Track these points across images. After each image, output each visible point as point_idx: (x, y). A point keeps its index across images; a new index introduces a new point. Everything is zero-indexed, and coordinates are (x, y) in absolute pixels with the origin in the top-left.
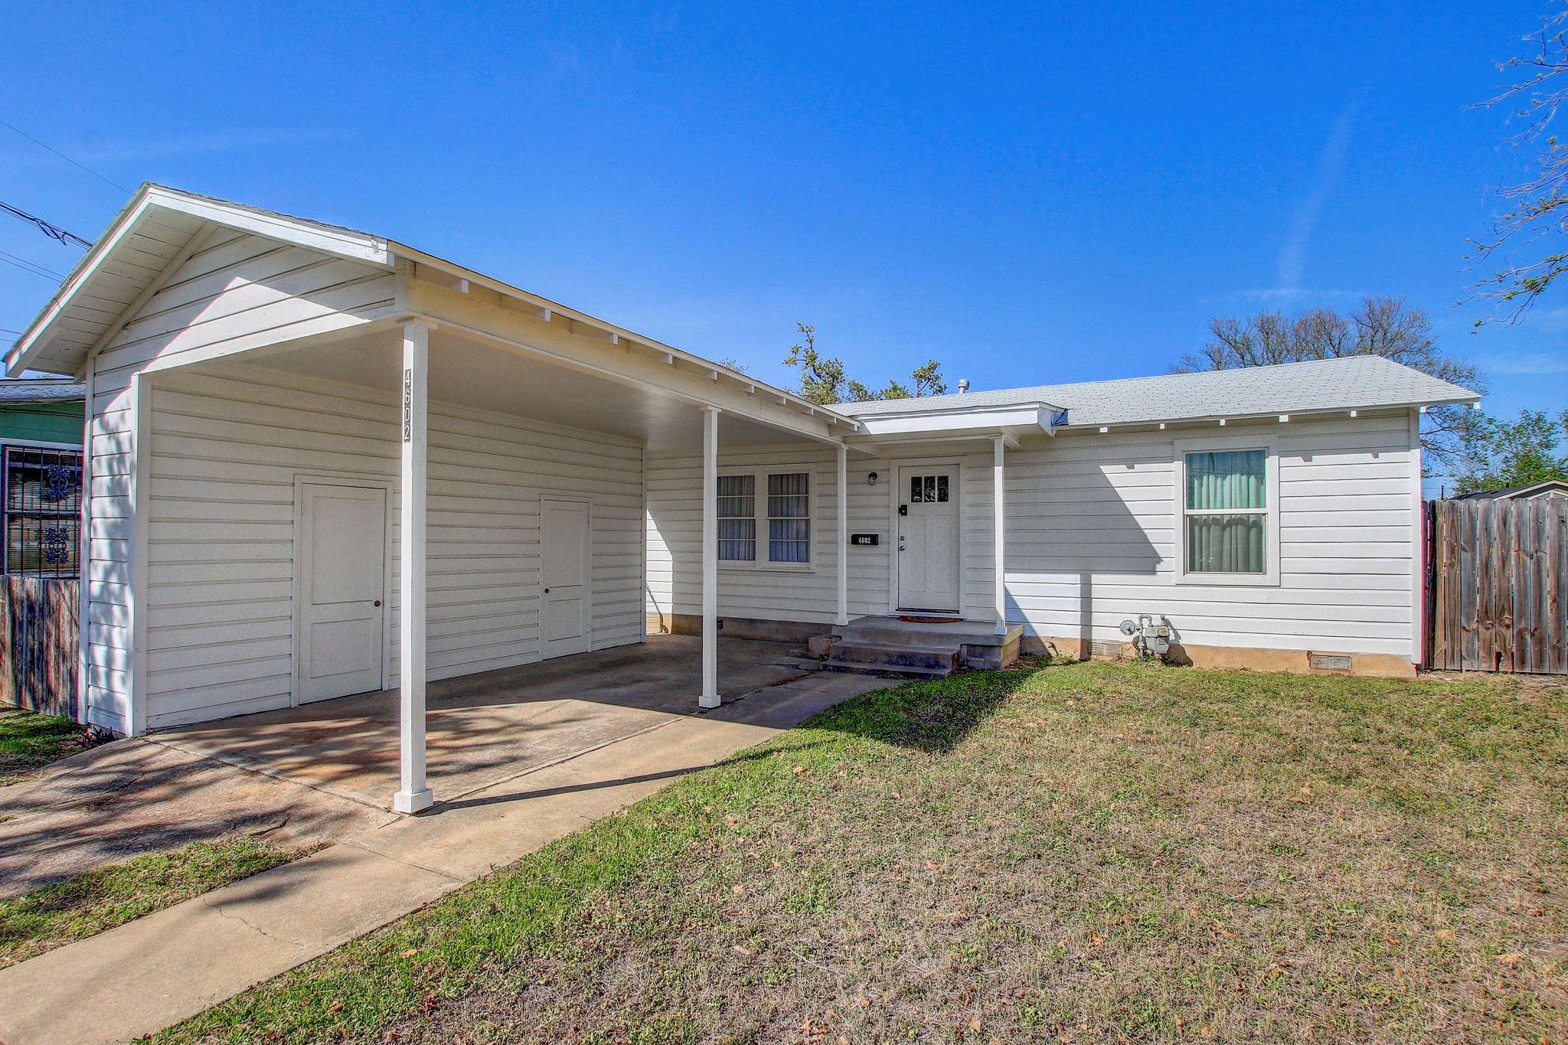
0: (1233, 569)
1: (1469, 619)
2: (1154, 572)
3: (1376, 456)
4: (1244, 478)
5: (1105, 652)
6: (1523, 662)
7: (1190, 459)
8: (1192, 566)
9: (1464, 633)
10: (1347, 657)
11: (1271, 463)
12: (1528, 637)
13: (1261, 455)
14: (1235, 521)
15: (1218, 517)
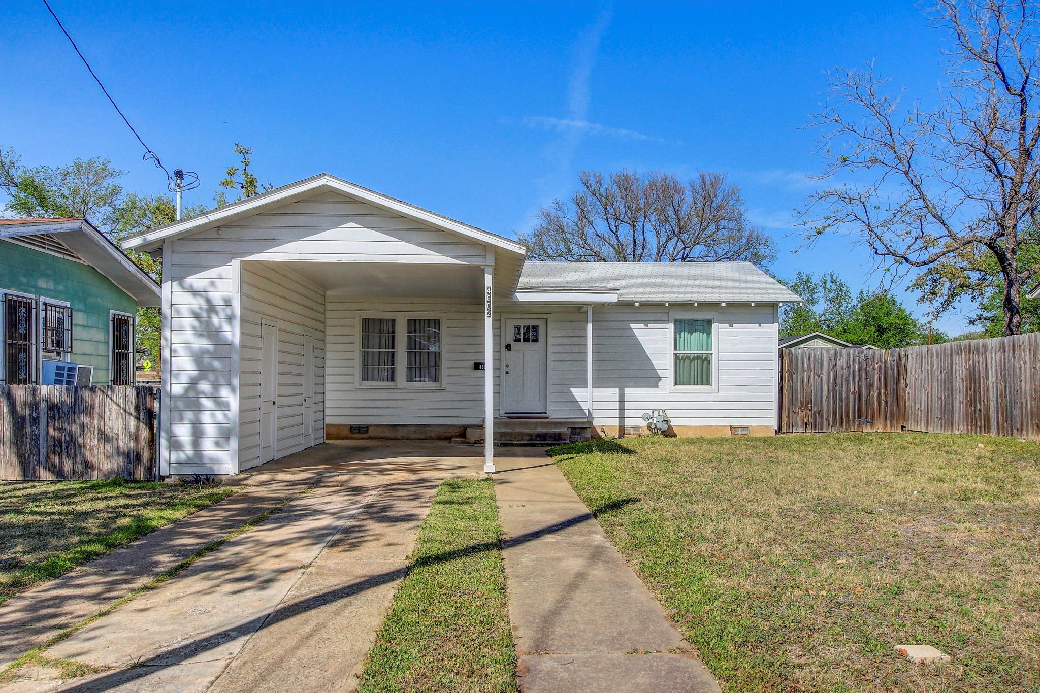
0: (696, 383)
1: (795, 408)
2: (657, 386)
3: (760, 326)
4: (701, 334)
5: (632, 433)
6: (815, 427)
7: (677, 322)
8: (677, 383)
9: (793, 414)
10: (747, 428)
11: (715, 326)
12: (817, 415)
13: (710, 322)
14: (697, 358)
15: (689, 355)
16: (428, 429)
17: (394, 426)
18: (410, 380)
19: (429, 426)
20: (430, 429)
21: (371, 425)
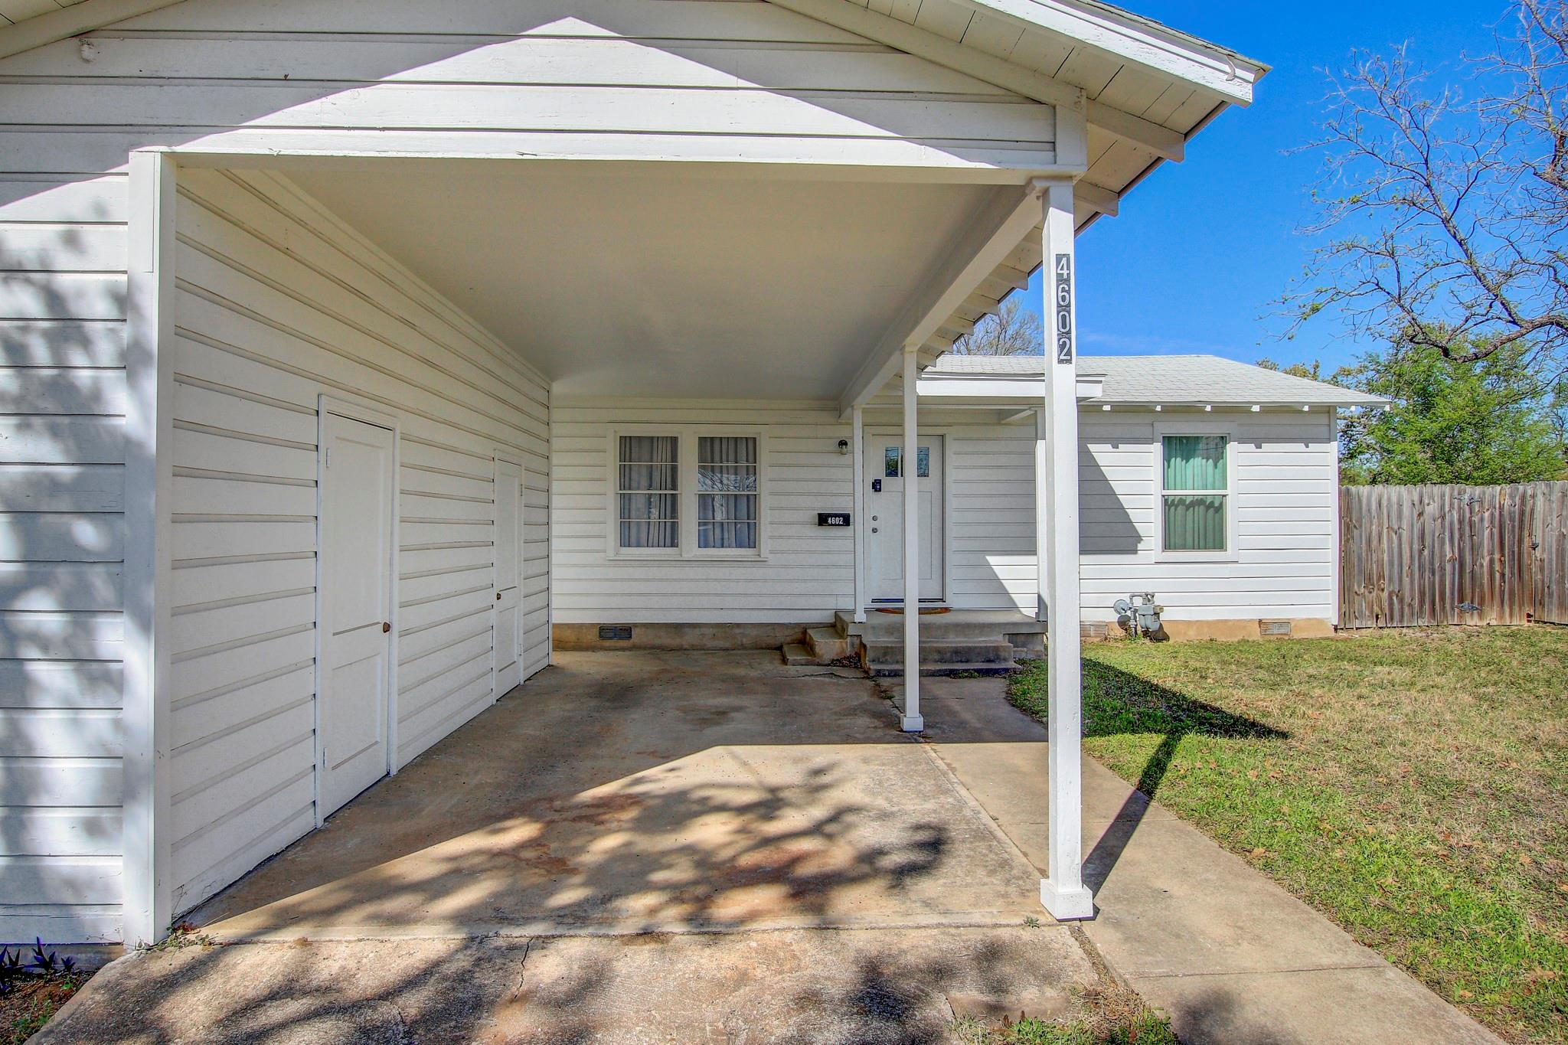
0: (1197, 547)
1: (1359, 586)
2: (1135, 551)
3: (1307, 447)
4: (1205, 460)
5: (1092, 634)
6: (1392, 619)
7: (1169, 441)
8: (1168, 546)
9: (1356, 597)
10: (1287, 623)
11: (1232, 448)
12: (1395, 598)
13: (1223, 440)
14: (1199, 502)
15: (1184, 498)
16: (737, 631)
17: (678, 627)
18: (704, 543)
19: (738, 625)
20: (741, 631)
21: (636, 625)
